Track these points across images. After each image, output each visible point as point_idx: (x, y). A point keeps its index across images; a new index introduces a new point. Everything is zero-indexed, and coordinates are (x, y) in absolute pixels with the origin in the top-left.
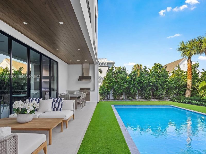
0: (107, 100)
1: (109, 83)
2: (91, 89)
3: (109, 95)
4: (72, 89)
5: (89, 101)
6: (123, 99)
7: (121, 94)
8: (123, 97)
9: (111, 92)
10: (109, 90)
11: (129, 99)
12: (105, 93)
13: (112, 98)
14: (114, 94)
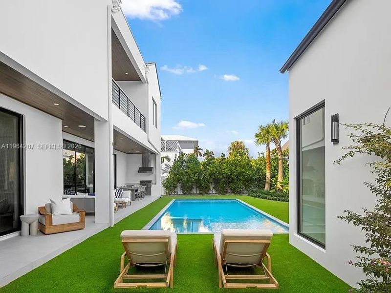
0: (175, 194)
1: (175, 175)
2: (153, 182)
3: (176, 189)
4: (131, 182)
5: (151, 195)
6: (193, 194)
7: (191, 188)
8: (194, 191)
9: (179, 185)
10: (175, 183)
11: (201, 194)
12: (171, 186)
13: (180, 192)
14: (183, 187)
